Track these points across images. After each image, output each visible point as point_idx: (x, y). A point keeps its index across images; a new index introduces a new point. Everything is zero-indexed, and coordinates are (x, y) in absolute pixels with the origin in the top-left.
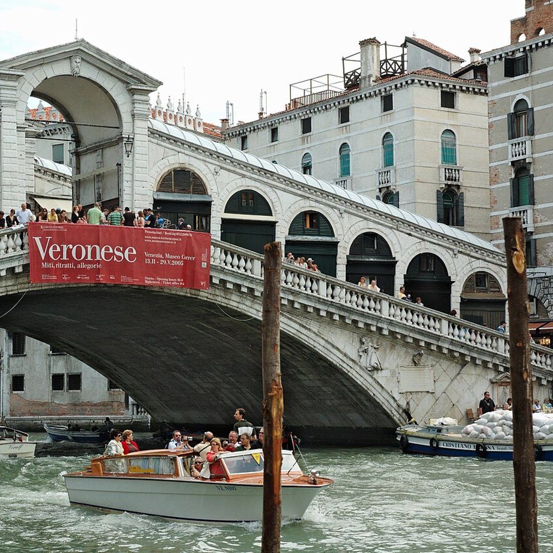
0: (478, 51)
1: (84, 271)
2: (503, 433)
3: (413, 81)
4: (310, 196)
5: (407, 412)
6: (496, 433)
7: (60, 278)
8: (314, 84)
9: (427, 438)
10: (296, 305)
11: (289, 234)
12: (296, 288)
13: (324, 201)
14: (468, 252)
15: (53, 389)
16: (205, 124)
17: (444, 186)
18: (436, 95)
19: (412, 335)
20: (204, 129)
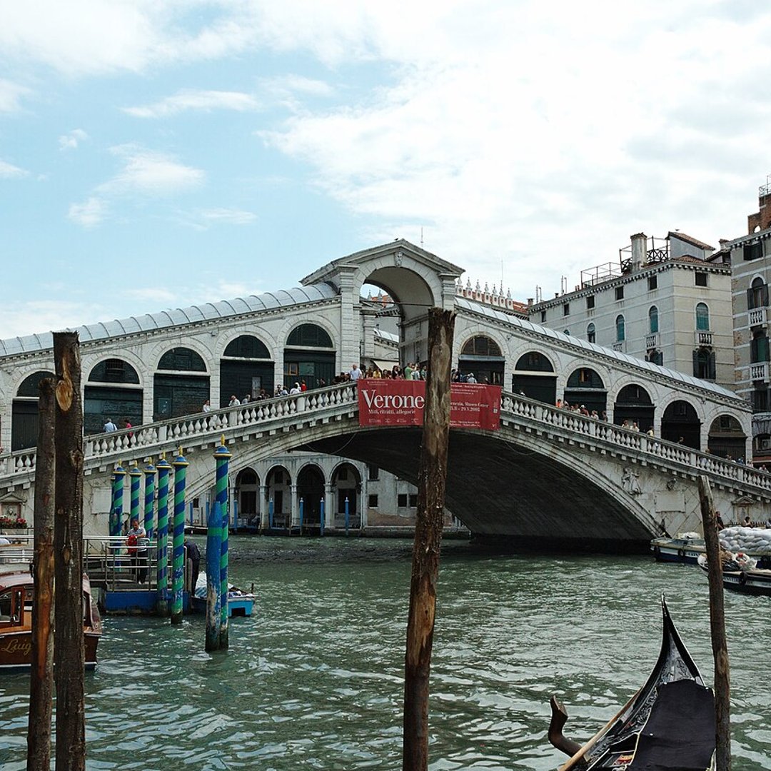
0: (726, 241)
1: (402, 416)
2: (738, 546)
3: (672, 265)
4: (584, 356)
5: (662, 528)
6: (732, 545)
7: (384, 421)
8: (599, 270)
9: (676, 549)
10: (571, 443)
11: (568, 386)
12: (571, 429)
13: (595, 360)
14: (714, 400)
15: (399, 506)
16: (514, 303)
17: (698, 347)
18: (691, 276)
19: (665, 466)
20: (514, 307)
